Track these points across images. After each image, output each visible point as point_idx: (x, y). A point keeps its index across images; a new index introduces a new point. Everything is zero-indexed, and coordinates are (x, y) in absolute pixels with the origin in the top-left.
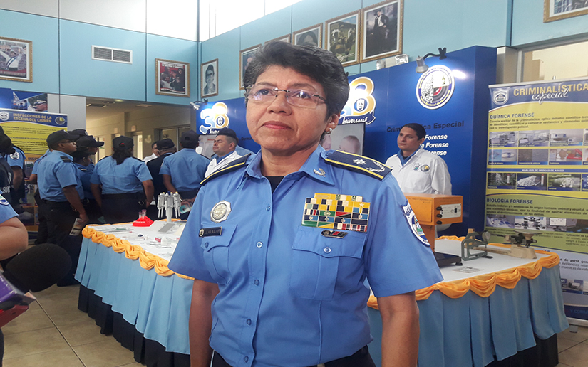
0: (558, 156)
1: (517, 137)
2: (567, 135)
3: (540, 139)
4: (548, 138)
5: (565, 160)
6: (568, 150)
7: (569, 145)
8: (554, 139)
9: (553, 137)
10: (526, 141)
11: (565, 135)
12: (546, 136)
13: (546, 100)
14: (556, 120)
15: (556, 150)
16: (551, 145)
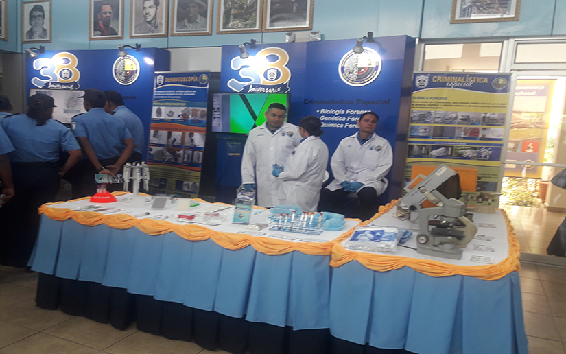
0: (463, 133)
1: (433, 116)
2: (470, 117)
3: (450, 119)
4: (456, 118)
5: (467, 136)
6: (470, 128)
7: (472, 124)
8: (461, 119)
9: (460, 117)
10: (440, 119)
11: (468, 116)
12: (454, 116)
13: (456, 87)
14: (463, 104)
15: (461, 127)
16: (458, 123)
